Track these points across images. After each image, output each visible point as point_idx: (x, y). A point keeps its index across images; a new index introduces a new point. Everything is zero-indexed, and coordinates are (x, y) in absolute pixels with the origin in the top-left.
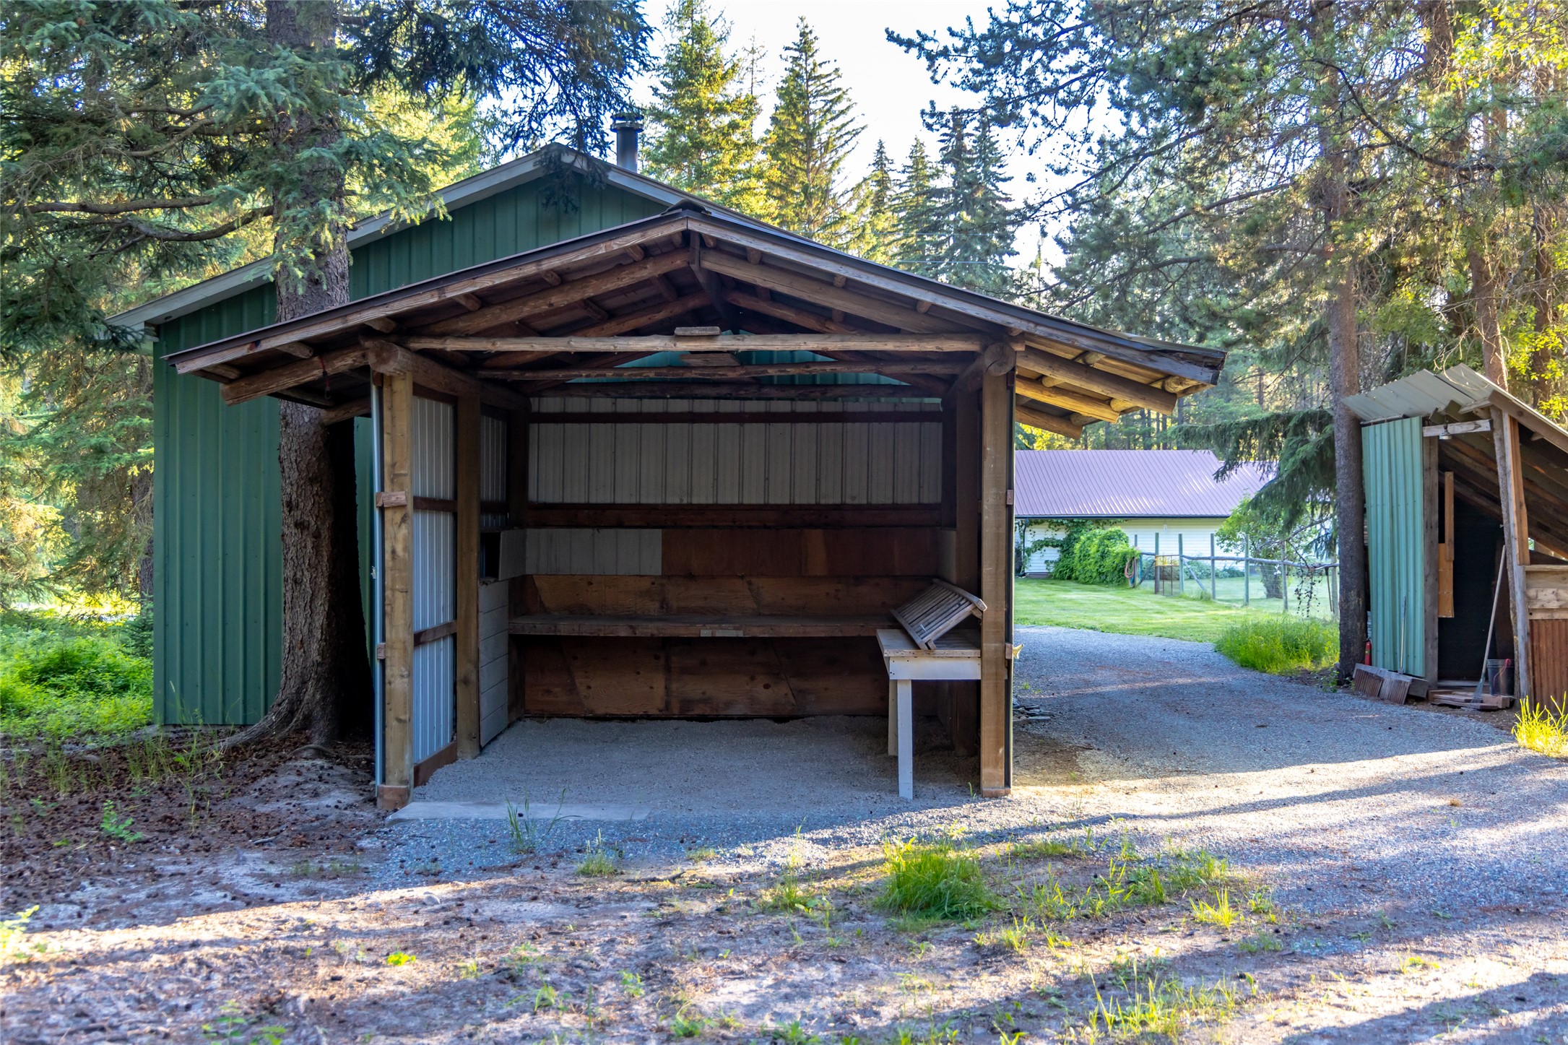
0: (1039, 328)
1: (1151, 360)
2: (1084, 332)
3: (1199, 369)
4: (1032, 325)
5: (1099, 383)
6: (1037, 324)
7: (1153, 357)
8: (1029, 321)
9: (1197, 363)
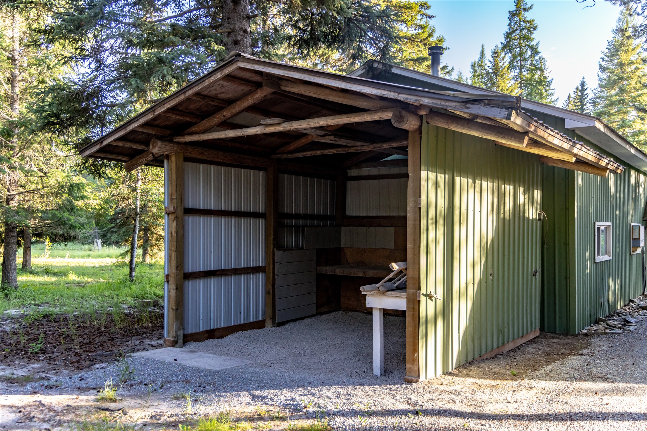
0: (400, 95)
1: (467, 108)
2: (425, 94)
3: (498, 110)
4: (396, 94)
5: (476, 130)
6: (399, 93)
7: (469, 105)
8: (395, 92)
9: (498, 106)
